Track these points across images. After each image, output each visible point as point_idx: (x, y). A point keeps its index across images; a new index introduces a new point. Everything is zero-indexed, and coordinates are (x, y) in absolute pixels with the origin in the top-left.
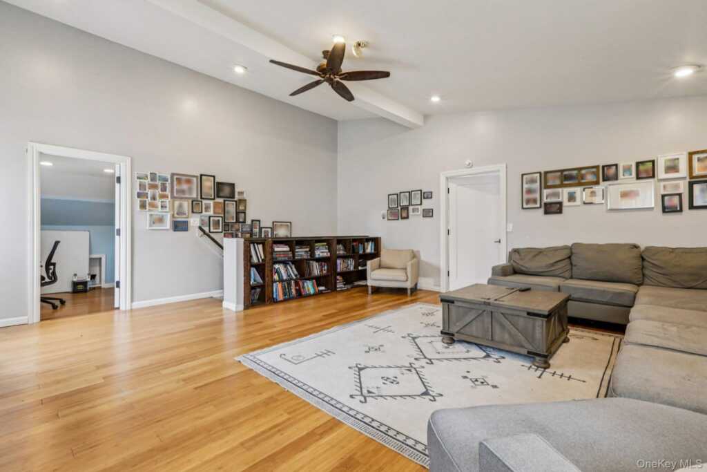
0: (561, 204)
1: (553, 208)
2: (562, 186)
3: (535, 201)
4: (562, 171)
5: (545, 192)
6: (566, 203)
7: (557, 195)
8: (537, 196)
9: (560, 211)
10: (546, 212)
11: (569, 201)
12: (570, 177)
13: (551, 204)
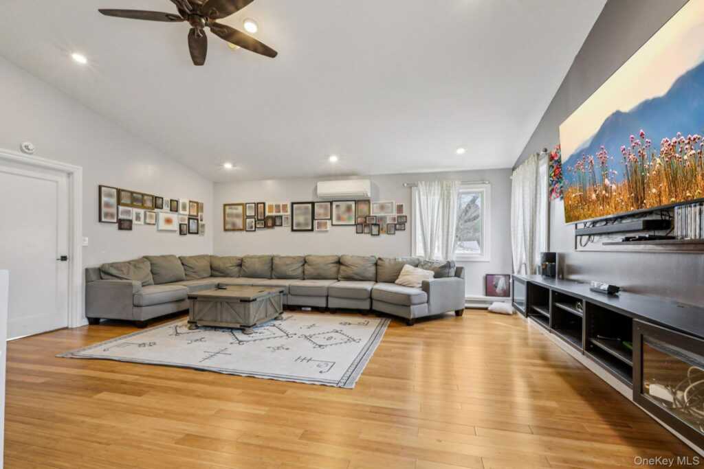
0: (131, 221)
1: (125, 225)
2: (131, 205)
3: (112, 216)
4: (132, 193)
5: (121, 208)
6: (135, 222)
7: (128, 212)
8: (114, 210)
9: (130, 228)
10: (120, 228)
11: (136, 220)
12: (137, 199)
13: (124, 220)
